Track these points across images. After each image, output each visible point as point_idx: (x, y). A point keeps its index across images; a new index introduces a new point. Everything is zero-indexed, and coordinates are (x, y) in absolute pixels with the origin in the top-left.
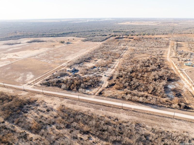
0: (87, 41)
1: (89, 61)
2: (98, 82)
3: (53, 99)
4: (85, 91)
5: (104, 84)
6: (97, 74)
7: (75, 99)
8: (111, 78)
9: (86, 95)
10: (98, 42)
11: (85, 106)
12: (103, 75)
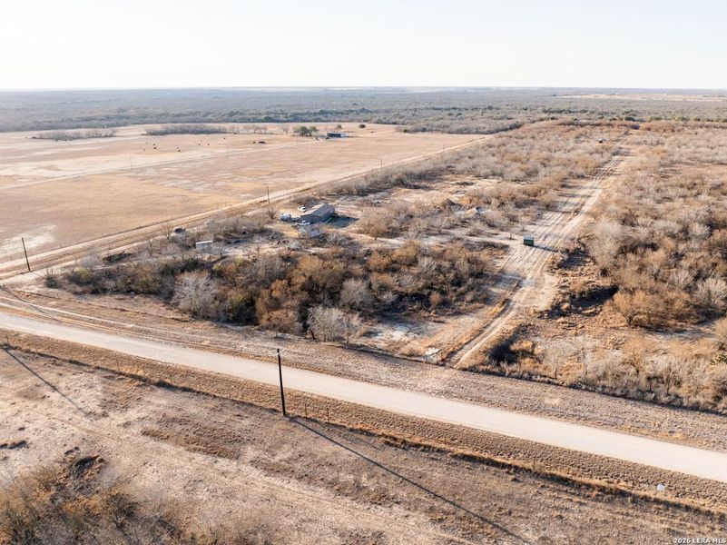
0: (424, 130)
1: (423, 184)
2: (479, 275)
3: (46, 391)
4: (368, 334)
5: (527, 289)
6: (471, 235)
7: (248, 399)
8: (574, 257)
9: (369, 365)
10: (477, 133)
11: (332, 484)
12: (511, 239)
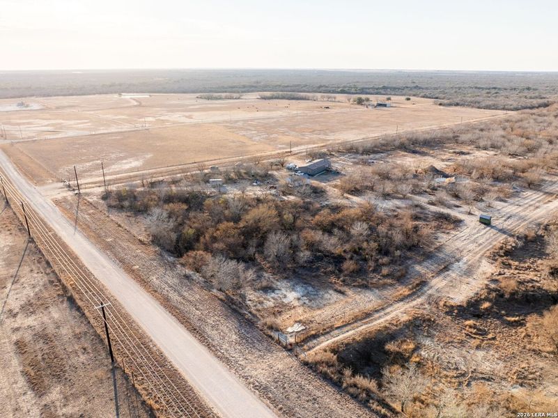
1: (424, 150)
4: (267, 289)
5: (453, 274)
9: (225, 328)
12: (470, 214)
